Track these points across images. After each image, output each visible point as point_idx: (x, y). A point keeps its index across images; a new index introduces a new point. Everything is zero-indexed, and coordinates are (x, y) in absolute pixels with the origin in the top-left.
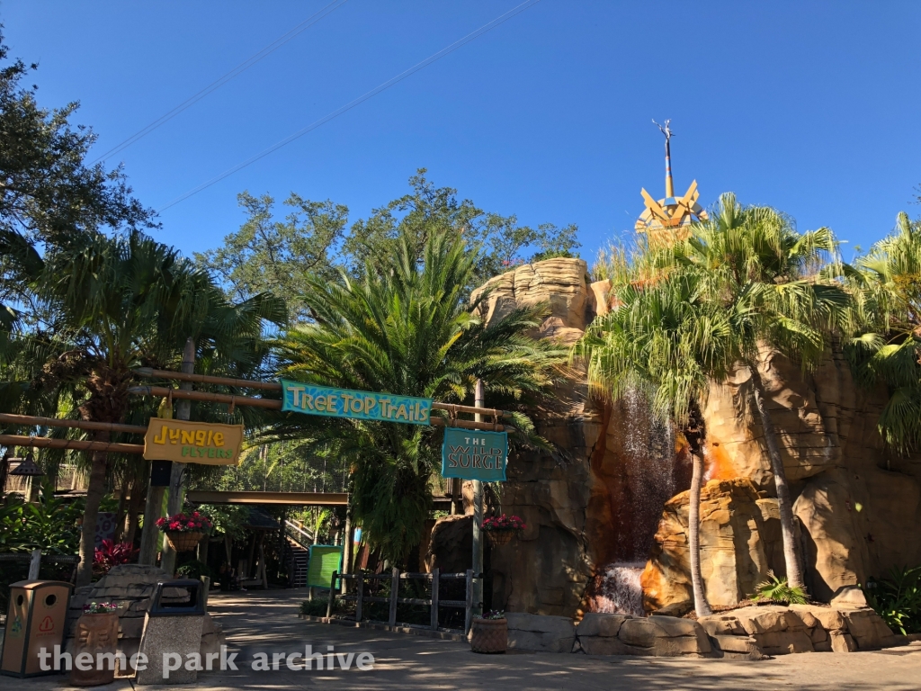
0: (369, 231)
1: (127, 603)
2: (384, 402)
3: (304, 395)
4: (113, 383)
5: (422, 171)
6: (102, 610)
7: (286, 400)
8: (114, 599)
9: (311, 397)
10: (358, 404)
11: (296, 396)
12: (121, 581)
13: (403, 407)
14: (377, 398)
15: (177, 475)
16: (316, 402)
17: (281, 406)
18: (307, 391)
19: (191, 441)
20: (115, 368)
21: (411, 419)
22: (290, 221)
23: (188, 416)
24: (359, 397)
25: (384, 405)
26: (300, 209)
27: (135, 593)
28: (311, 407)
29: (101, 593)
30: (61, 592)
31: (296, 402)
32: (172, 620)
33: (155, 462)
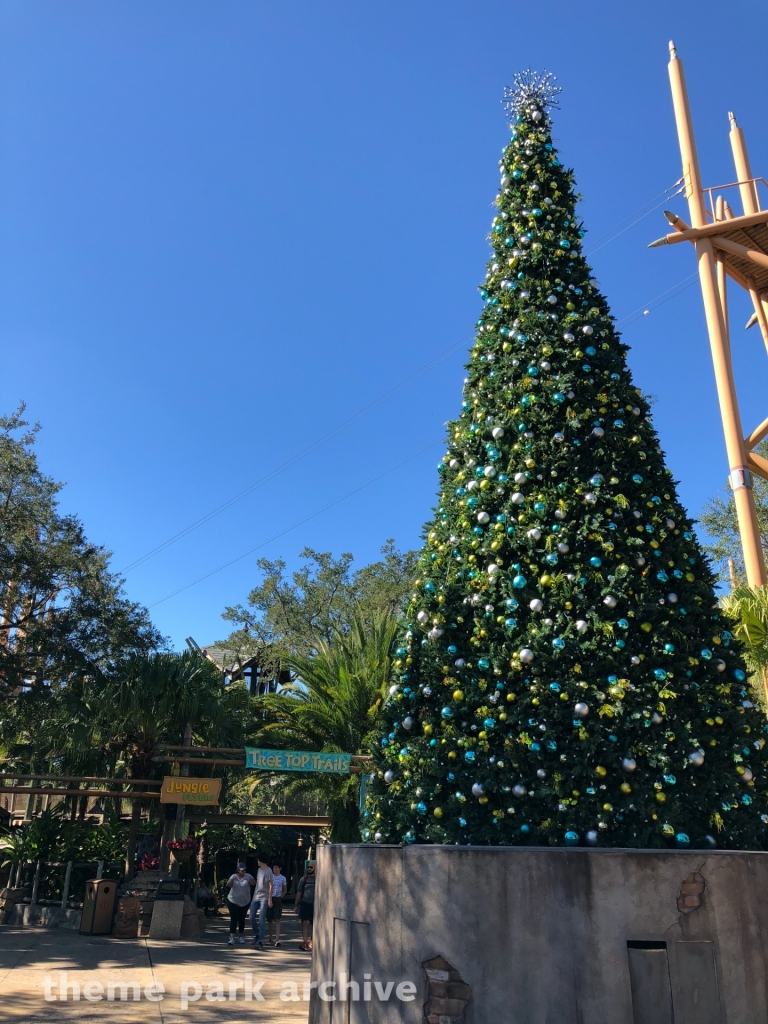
0: (355, 589)
1: (146, 893)
2: (315, 758)
3: (260, 757)
4: (145, 752)
5: (391, 541)
6: (131, 895)
7: (248, 761)
8: (139, 890)
9: (264, 758)
10: (296, 761)
11: (255, 758)
12: (144, 880)
13: (329, 761)
14: (311, 756)
15: (181, 813)
16: (268, 761)
17: (245, 765)
18: (261, 753)
19: (189, 790)
20: (147, 741)
21: (336, 769)
22: (303, 573)
23: (187, 774)
24: (297, 755)
25: (315, 761)
26: (312, 560)
27: (151, 887)
28: (264, 764)
29: (133, 887)
30: (112, 885)
31: (255, 761)
32: (167, 902)
33: (168, 805)
